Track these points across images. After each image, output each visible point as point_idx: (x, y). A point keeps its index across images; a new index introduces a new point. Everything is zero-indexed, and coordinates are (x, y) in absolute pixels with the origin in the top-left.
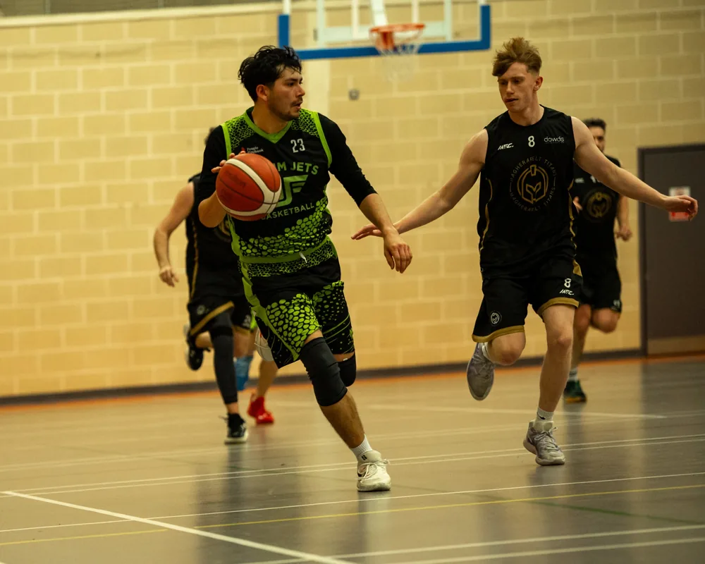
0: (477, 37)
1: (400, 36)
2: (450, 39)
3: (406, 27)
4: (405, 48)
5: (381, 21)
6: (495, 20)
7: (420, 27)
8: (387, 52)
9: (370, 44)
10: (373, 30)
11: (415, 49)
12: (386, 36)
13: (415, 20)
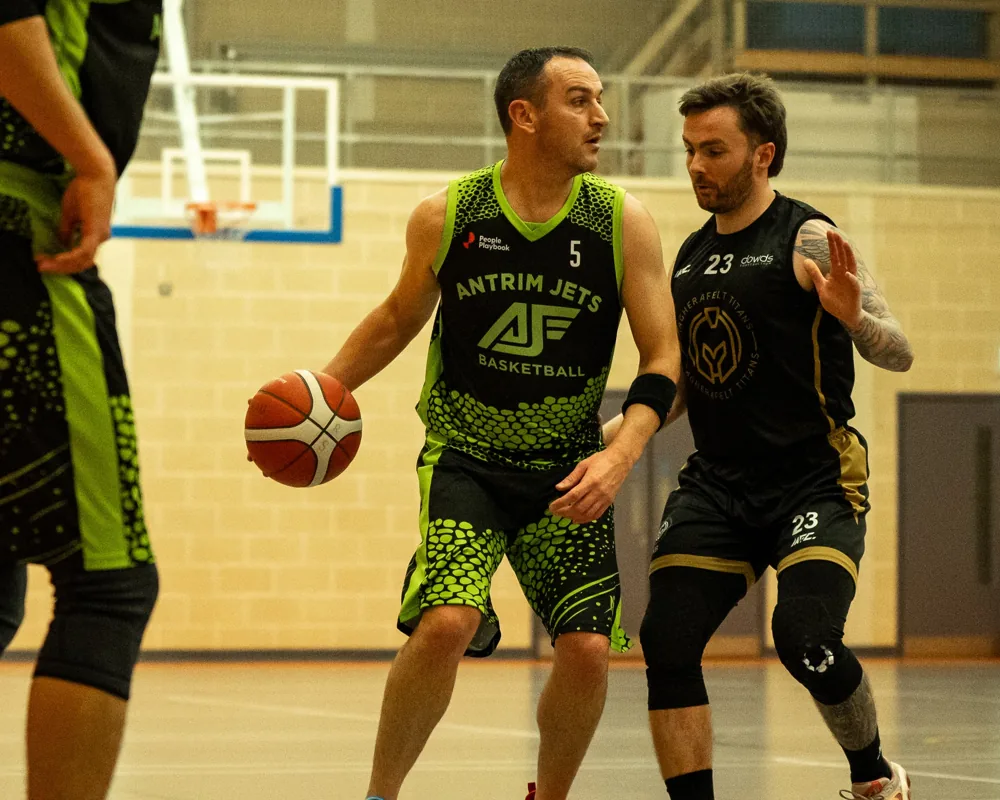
0: (325, 226)
1: (225, 217)
2: (288, 225)
3: (232, 206)
4: (226, 234)
5: (201, 196)
6: (349, 206)
7: (251, 207)
8: (203, 235)
9: (185, 224)
10: (190, 207)
11: (240, 236)
12: (206, 215)
13: (246, 196)
